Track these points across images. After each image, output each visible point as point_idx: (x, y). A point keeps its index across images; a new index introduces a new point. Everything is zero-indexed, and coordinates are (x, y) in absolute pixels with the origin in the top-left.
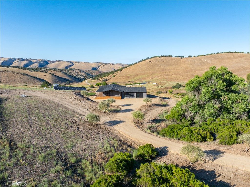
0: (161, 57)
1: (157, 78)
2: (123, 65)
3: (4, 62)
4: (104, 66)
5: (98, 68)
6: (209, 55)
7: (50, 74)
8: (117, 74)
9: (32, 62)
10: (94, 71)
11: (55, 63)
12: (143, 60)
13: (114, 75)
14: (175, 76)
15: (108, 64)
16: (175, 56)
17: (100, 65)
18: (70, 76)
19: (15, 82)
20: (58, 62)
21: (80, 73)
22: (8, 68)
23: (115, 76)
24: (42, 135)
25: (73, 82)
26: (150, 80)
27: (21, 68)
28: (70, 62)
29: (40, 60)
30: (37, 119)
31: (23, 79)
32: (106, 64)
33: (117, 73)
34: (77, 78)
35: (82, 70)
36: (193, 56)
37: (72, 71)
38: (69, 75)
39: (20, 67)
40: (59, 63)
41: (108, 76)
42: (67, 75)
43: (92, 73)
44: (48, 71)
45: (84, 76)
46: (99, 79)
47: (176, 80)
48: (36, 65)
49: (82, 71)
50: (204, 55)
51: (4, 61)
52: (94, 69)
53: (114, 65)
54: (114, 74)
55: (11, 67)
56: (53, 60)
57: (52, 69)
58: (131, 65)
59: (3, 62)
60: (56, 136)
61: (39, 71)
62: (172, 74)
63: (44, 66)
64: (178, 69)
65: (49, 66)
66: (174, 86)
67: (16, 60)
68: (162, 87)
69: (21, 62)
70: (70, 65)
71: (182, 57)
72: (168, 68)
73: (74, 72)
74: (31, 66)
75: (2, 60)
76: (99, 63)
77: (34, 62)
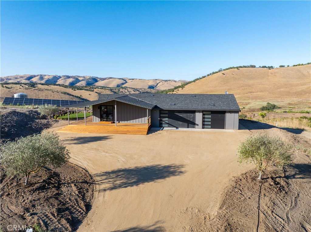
0: (239, 68)
3: (48, 80)
4: (163, 84)
5: (156, 86)
7: (97, 93)
9: (79, 79)
10: (151, 89)
11: (105, 81)
12: (214, 73)
14: (262, 93)
15: (168, 81)
16: (260, 67)
17: (158, 82)
20: (108, 79)
21: (133, 92)
22: (48, 86)
27: (63, 86)
28: (122, 79)
29: (88, 78)
31: (63, 99)
32: (166, 81)
33: (178, 90)
35: (137, 89)
36: (287, 66)
37: (124, 90)
39: (61, 85)
40: (110, 81)
44: (94, 89)
47: (263, 98)
48: (83, 83)
50: (302, 64)
51: (48, 79)
52: (151, 87)
53: (176, 82)
54: (173, 91)
56: (102, 78)
57: (100, 87)
58: (198, 79)
59: (46, 80)
61: (83, 90)
62: (257, 90)
63: (92, 84)
64: (264, 83)
65: (97, 84)
67: (61, 78)
68: (244, 108)
69: (66, 80)
70: (122, 82)
71: (270, 67)
72: (251, 82)
73: (126, 91)
74: (78, 84)
75: (46, 78)
76: (157, 80)
77: (81, 79)
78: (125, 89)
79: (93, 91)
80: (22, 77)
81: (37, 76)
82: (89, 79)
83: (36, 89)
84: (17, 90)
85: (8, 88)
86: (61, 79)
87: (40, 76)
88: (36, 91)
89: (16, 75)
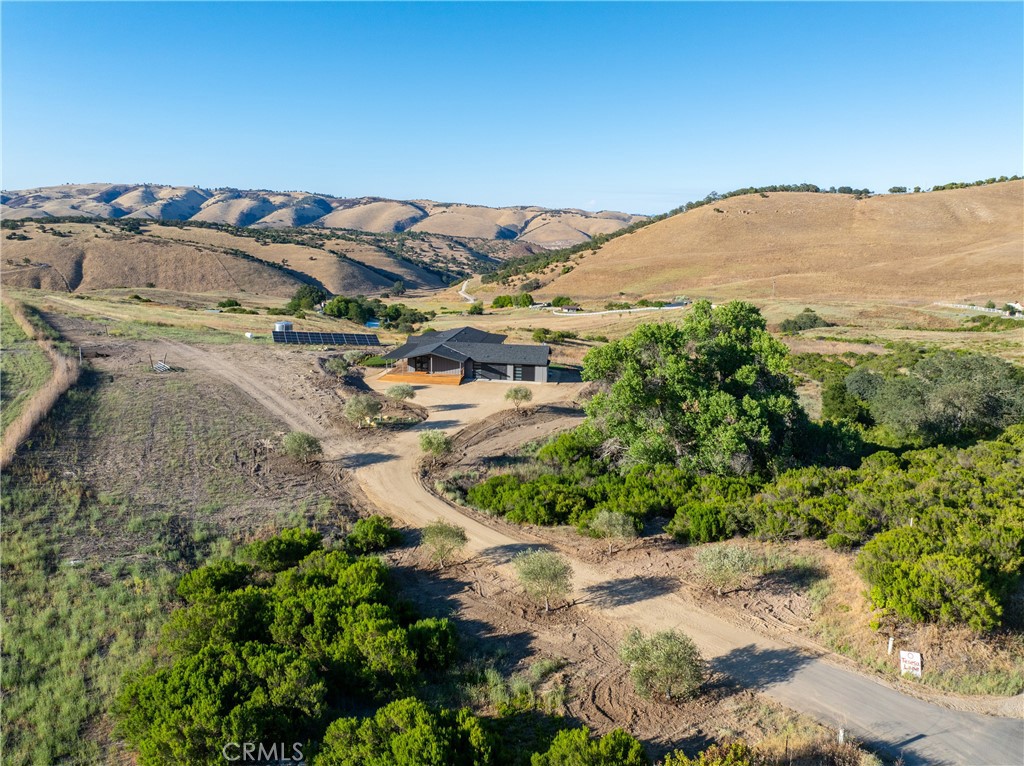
0: (768, 194)
1: (741, 283)
2: (624, 220)
3: (170, 204)
4: (545, 222)
5: (523, 229)
6: (988, 182)
7: (333, 252)
8: (579, 261)
9: (271, 203)
10: (505, 241)
11: (358, 209)
12: (690, 206)
13: (569, 264)
14: (820, 274)
16: (833, 190)
17: (529, 215)
18: (406, 262)
19: (205, 283)
20: (365, 204)
21: (446, 252)
22: (181, 228)
23: (572, 268)
24: (161, 480)
25: (416, 288)
26: (710, 290)
27: (227, 231)
28: (411, 204)
29: (301, 197)
30: (166, 439)
31: (231, 272)
32: (556, 213)
33: (581, 257)
34: (433, 272)
35: (459, 240)
36: (912, 191)
37: (417, 242)
38: (404, 259)
39: (223, 226)
40: (371, 210)
41: (546, 270)
42: (395, 257)
43: (496, 251)
44: (326, 241)
45: (464, 264)
46: (510, 279)
47: (811, 292)
48: (282, 218)
49: (456, 243)
50: (962, 184)
51: (171, 199)
52: (506, 234)
53: (587, 217)
54: (567, 259)
55: (190, 224)
56: (348, 198)
57: (340, 233)
58: (643, 224)
59: (165, 205)
60: (193, 483)
61: (290, 242)
62: (808, 265)
63: (314, 219)
64: (836, 243)
65: (331, 220)
66: (788, 322)
67: (212, 195)
69: (229, 205)
70: (411, 215)
71: (861, 193)
72: (797, 238)
73: (425, 246)
74: (267, 219)
75: (164, 195)
76: (526, 208)
77: (277, 203)
78: (423, 240)
79: (322, 245)
80: (84, 192)
81: (135, 188)
82: (305, 200)
83: (146, 238)
84: (87, 241)
85: (60, 234)
86: (212, 200)
87: (143, 189)
88: (147, 246)
89: (65, 184)
